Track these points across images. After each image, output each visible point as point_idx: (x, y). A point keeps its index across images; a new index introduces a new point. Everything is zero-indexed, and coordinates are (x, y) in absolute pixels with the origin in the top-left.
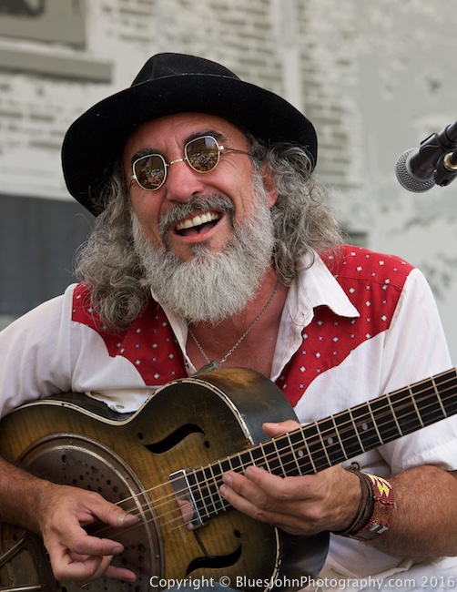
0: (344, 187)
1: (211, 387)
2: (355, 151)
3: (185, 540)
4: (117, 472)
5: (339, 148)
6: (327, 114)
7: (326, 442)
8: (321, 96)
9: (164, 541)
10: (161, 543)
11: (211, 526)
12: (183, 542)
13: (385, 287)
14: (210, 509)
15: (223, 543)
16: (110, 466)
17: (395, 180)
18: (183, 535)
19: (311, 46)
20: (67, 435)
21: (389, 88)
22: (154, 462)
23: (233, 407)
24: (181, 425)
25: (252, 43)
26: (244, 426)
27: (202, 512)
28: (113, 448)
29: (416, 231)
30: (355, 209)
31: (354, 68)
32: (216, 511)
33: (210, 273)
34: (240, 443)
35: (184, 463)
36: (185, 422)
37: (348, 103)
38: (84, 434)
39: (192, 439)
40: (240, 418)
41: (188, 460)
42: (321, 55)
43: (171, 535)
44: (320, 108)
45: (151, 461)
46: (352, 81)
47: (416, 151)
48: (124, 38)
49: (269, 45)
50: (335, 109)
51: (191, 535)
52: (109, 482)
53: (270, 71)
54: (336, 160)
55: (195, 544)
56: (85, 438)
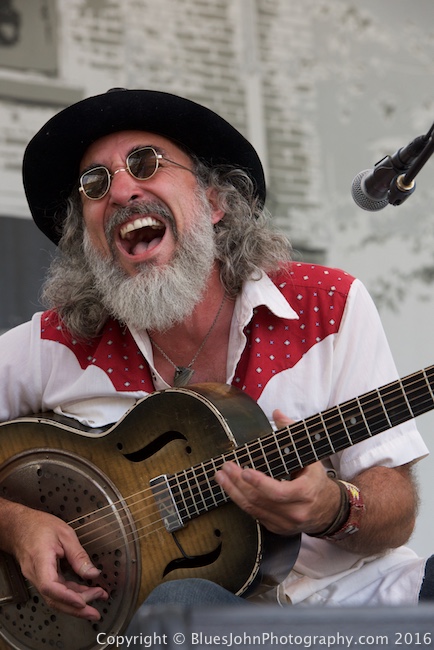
0: (304, 207)
1: (194, 395)
2: (314, 173)
3: (163, 543)
4: (94, 482)
5: (299, 170)
6: (288, 137)
7: (313, 438)
8: (282, 120)
9: (140, 546)
10: (138, 548)
11: (191, 528)
12: (160, 545)
13: (331, 294)
14: (192, 510)
15: (202, 543)
16: (87, 476)
17: (351, 200)
18: (161, 538)
19: (272, 73)
20: (43, 450)
21: (346, 113)
22: (133, 470)
23: (217, 413)
24: (162, 433)
25: (216, 71)
26: (228, 429)
27: (183, 514)
28: (90, 459)
29: (372, 248)
30: (314, 228)
31: (313, 94)
32: (189, 515)
33: (154, 285)
34: (223, 445)
35: (164, 469)
36: (166, 429)
37: (307, 127)
38: (61, 448)
39: (174, 445)
40: (223, 422)
41: (168, 466)
42: (281, 81)
43: (149, 540)
44: (281, 131)
45: (130, 469)
46: (311, 106)
47: (370, 172)
48: (95, 65)
49: (232, 72)
50: (295, 132)
51: (169, 538)
52: (86, 492)
53: (233, 96)
54: (297, 181)
55: (173, 546)
56: (62, 452)
